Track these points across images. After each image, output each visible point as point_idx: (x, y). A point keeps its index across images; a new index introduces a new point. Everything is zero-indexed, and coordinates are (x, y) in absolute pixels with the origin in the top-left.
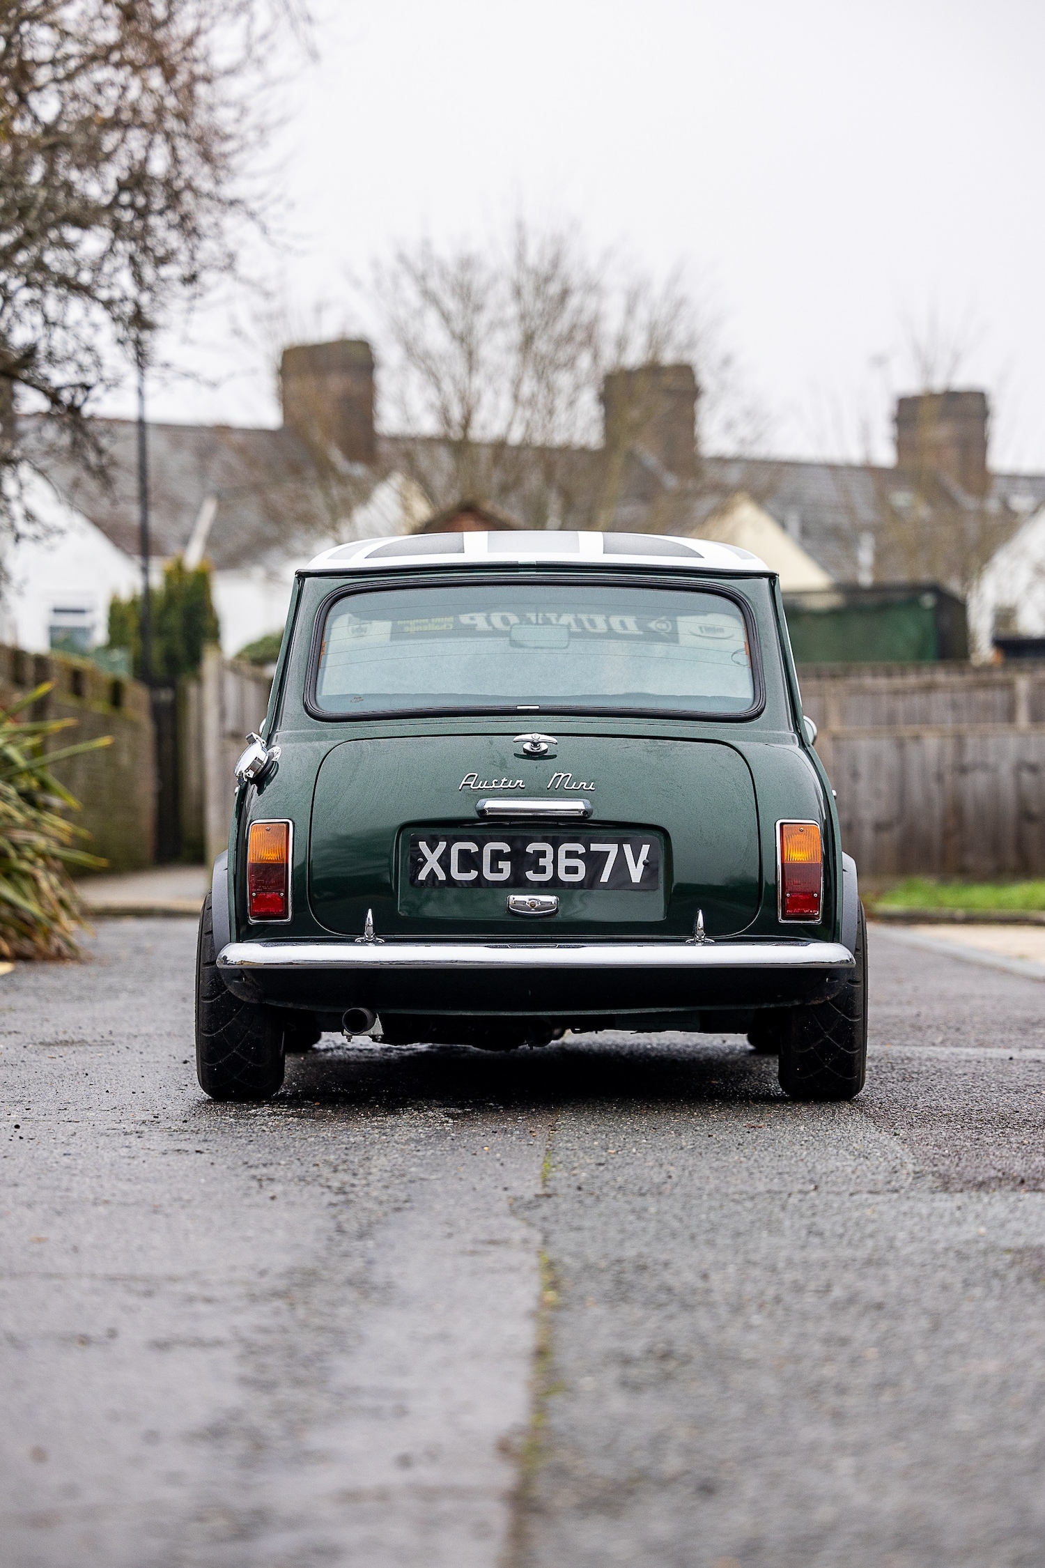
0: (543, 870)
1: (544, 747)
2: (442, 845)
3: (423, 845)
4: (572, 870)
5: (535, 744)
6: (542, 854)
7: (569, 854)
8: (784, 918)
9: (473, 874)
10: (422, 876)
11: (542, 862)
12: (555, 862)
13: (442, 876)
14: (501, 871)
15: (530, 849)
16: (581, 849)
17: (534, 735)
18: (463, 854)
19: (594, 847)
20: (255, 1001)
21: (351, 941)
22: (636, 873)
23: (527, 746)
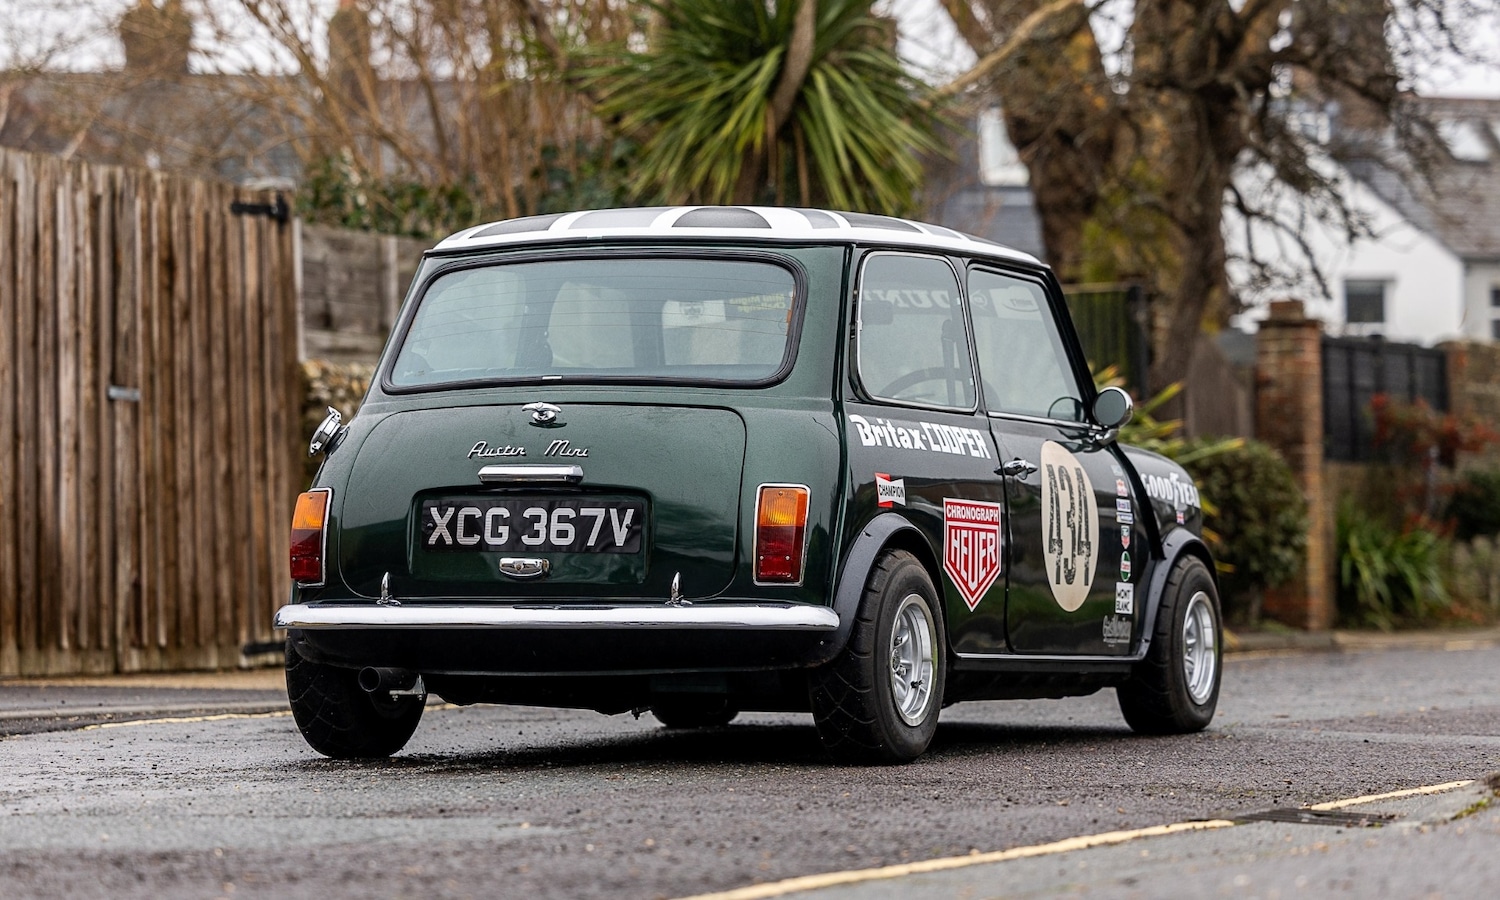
0: (536, 534)
1: (551, 415)
2: (451, 511)
3: (434, 511)
4: (562, 534)
5: (541, 413)
6: (537, 519)
7: (562, 519)
8: (759, 580)
9: (475, 540)
10: (432, 540)
11: (536, 526)
12: (548, 527)
13: (449, 541)
14: (500, 535)
15: (527, 514)
16: (572, 514)
17: (540, 404)
18: (469, 519)
19: (584, 512)
20: (316, 662)
21: (373, 603)
22: (620, 537)
23: (536, 415)
